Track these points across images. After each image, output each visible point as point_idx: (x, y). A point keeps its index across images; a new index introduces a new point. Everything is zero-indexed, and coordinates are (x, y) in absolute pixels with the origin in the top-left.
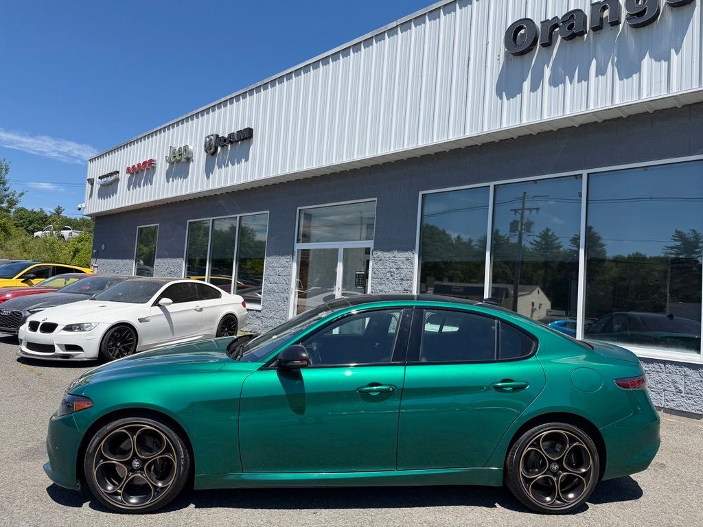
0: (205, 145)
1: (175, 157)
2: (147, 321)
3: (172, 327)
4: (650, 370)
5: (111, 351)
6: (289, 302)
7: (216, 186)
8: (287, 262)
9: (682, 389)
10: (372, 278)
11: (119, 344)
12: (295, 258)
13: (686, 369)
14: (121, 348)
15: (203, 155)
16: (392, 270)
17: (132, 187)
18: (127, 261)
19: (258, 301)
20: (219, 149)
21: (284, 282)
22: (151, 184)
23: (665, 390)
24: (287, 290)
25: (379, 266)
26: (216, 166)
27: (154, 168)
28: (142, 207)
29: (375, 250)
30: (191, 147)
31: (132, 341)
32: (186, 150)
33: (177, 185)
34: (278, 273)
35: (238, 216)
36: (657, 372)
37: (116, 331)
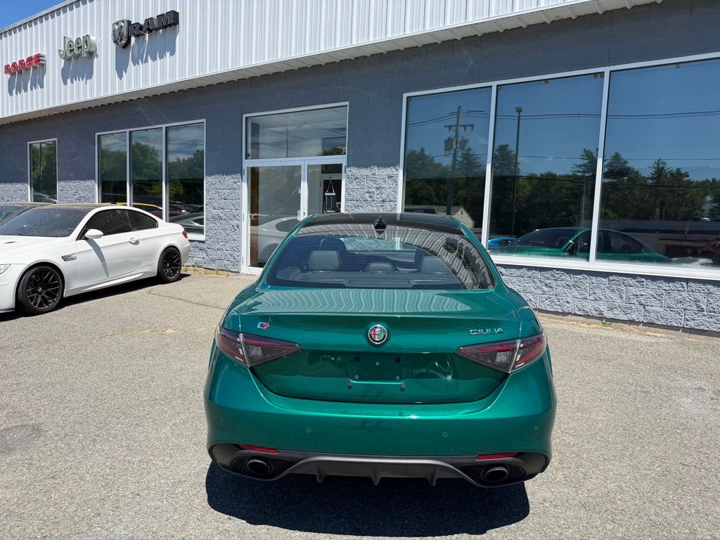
0: (114, 35)
1: (72, 51)
2: (73, 259)
3: (105, 266)
4: (671, 290)
5: (32, 299)
6: (240, 231)
7: (133, 88)
8: (235, 183)
9: (705, 308)
10: (346, 200)
11: (40, 290)
12: (245, 177)
13: (710, 286)
14: (43, 294)
15: (112, 47)
16: (371, 190)
17: (14, 91)
18: (19, 185)
19: (200, 231)
20: (133, 39)
21: (232, 207)
22: (42, 86)
23: (686, 309)
24: (237, 217)
25: (354, 185)
26: (131, 62)
27: (43, 65)
28: (31, 117)
29: (348, 166)
30: (93, 38)
31: (57, 285)
32: (86, 42)
33: (78, 87)
34: (223, 196)
35: (164, 126)
36: (679, 291)
37: (35, 273)
